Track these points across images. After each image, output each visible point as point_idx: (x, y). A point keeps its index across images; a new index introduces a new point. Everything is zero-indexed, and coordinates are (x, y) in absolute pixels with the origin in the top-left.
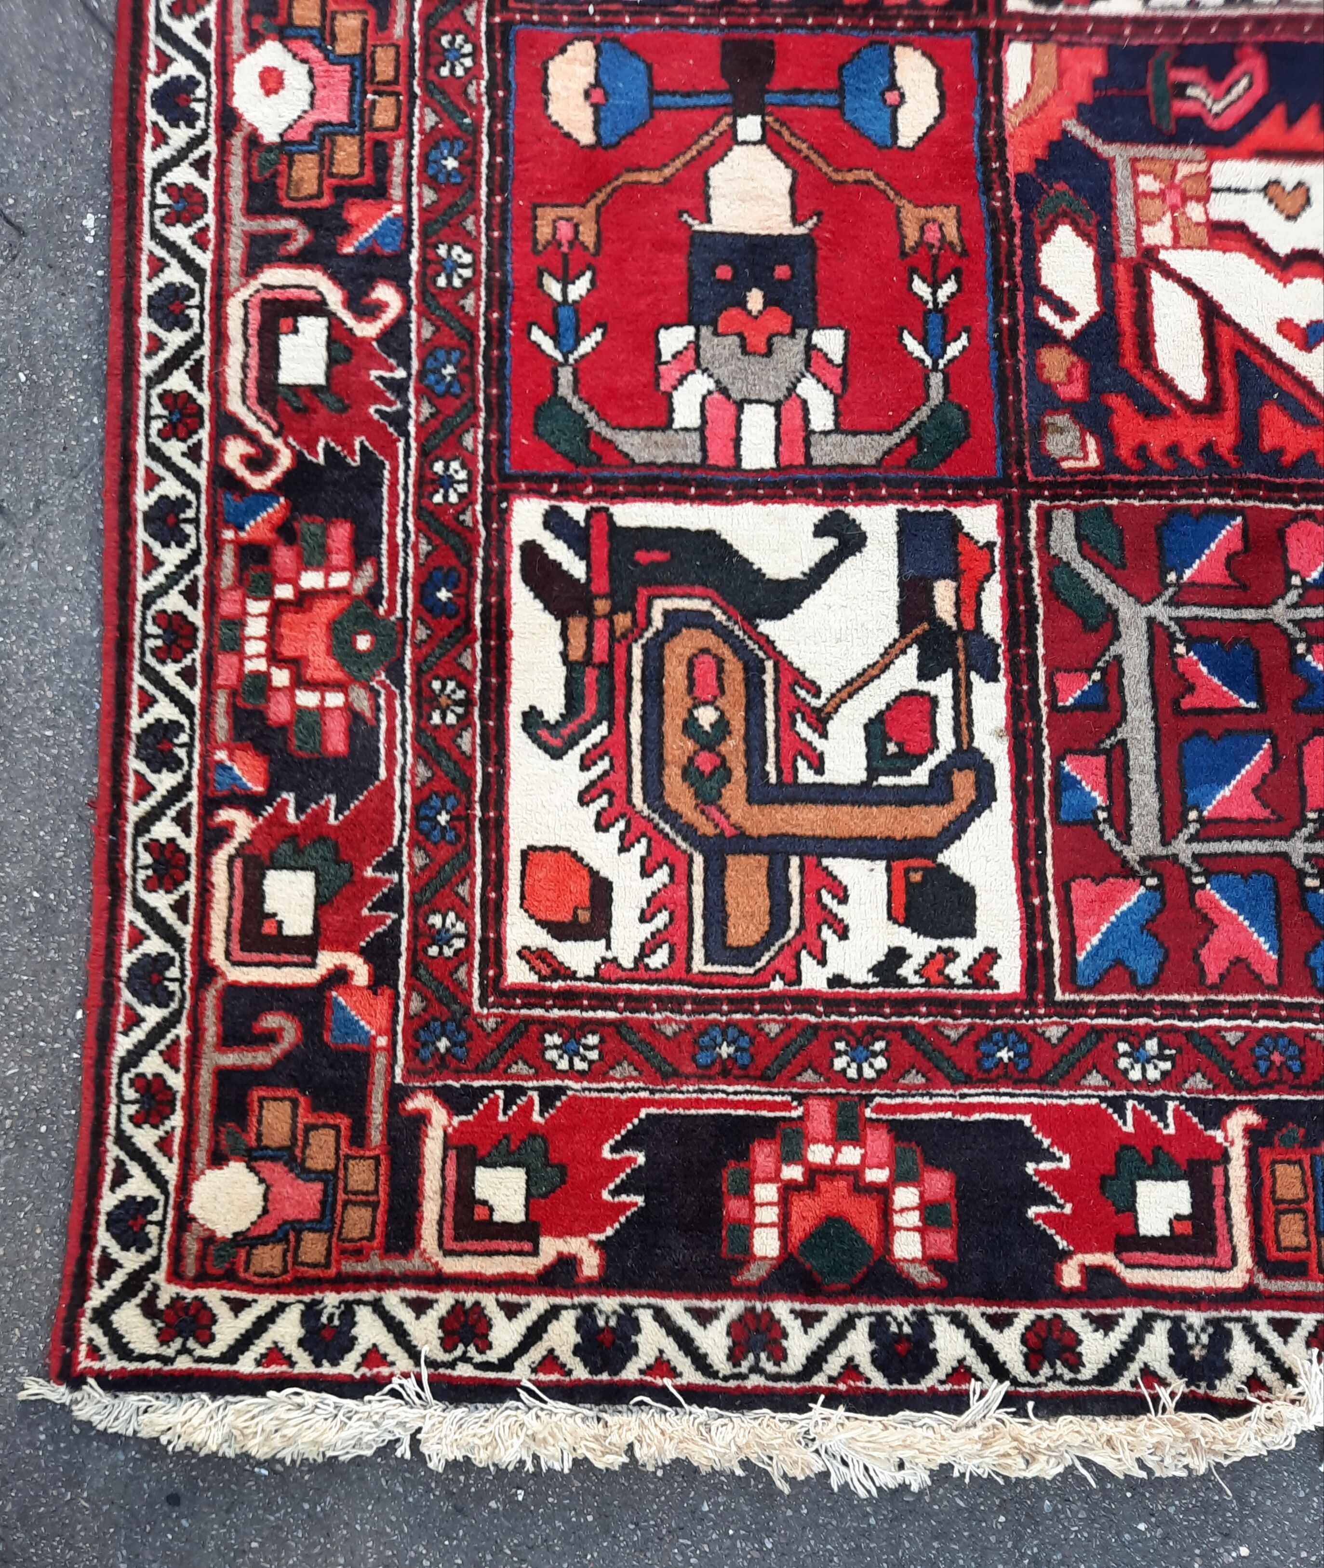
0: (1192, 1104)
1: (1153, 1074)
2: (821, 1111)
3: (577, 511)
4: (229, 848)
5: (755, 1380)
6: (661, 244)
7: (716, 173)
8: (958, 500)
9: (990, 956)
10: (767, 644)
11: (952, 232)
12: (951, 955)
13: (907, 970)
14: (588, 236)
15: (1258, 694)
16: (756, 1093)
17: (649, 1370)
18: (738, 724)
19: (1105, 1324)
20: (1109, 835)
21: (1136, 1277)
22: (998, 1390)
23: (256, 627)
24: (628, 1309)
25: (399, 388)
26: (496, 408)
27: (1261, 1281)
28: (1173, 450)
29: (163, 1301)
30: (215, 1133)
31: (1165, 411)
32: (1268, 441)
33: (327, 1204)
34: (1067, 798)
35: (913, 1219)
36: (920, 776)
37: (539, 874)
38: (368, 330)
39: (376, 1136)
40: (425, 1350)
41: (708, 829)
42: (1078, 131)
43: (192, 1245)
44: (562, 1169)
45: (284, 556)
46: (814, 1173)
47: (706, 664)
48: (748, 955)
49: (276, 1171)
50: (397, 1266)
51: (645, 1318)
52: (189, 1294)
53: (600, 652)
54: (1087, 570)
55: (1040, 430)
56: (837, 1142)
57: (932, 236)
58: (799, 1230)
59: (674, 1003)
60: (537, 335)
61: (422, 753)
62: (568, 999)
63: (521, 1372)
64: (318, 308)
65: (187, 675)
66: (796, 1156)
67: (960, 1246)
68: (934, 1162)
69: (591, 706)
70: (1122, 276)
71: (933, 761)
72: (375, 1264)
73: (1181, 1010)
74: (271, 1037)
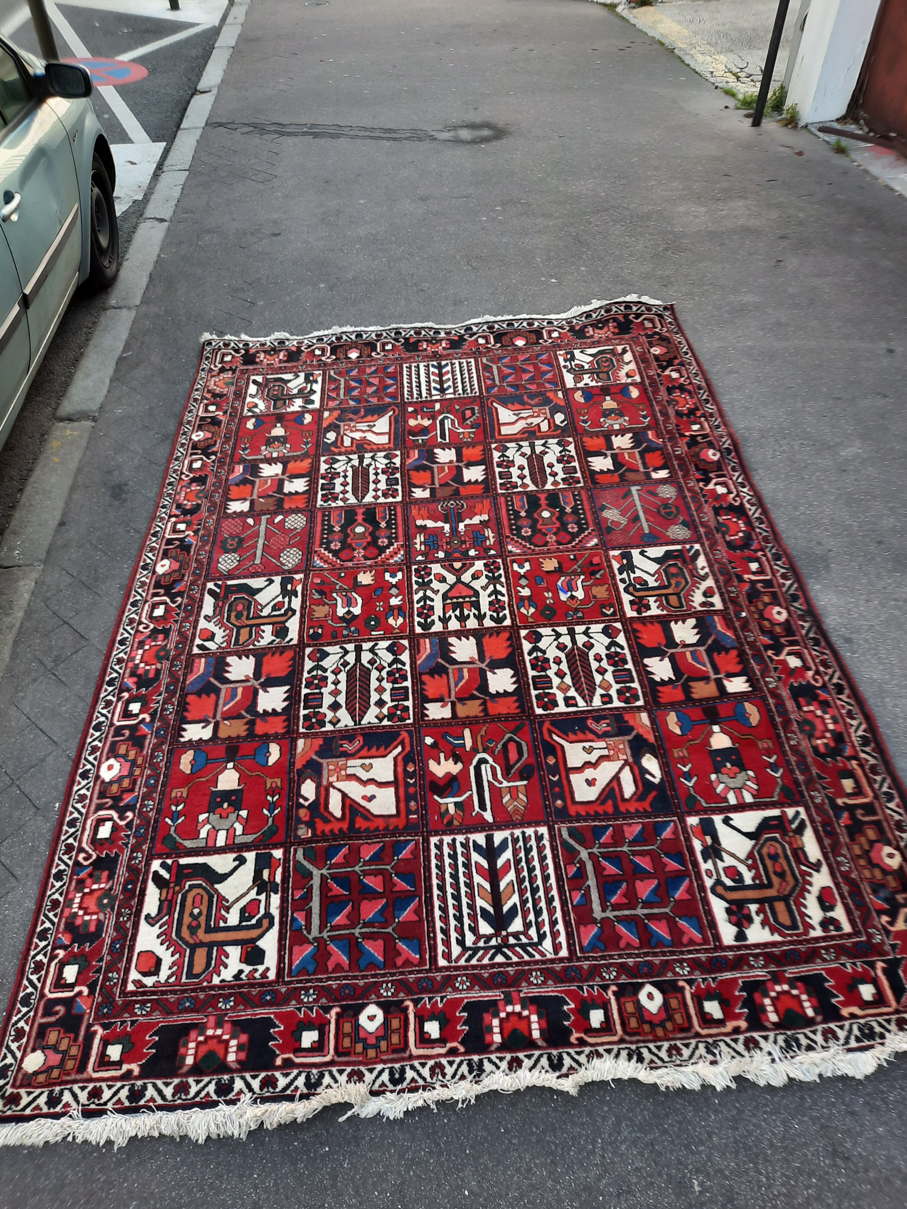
0: (321, 1007)
1: (311, 999)
2: (212, 1020)
3: (169, 861)
4: (56, 961)
5: (179, 1101)
6: (203, 795)
7: (220, 777)
8: (273, 849)
9: (268, 969)
10: (216, 891)
11: (279, 784)
12: (256, 970)
13: (243, 976)
14: (185, 795)
15: (349, 890)
16: (193, 1016)
17: (148, 1101)
18: (205, 912)
19: (286, 1075)
20: (305, 932)
21: (298, 1060)
22: (249, 1095)
23: (77, 900)
24: (145, 1084)
25: (128, 836)
26: (152, 839)
27: (336, 1058)
28: (332, 831)
29: (8, 1093)
30: (35, 1042)
31: (330, 821)
32: (357, 826)
33: (62, 1060)
34: (294, 924)
35: (235, 1049)
36: (254, 921)
37: (142, 958)
38: (122, 823)
39: (81, 1039)
40: (81, 1101)
41: (191, 941)
42: (314, 757)
43: (20, 1076)
44: (133, 1044)
45: (89, 881)
46: (208, 1038)
47: (199, 897)
48: (197, 976)
49: (49, 1052)
50: (79, 1077)
51: (150, 1086)
52: (15, 1091)
53: (169, 897)
54: (305, 863)
55: (297, 829)
56: (215, 1028)
57: (274, 785)
58: (201, 1054)
59: (174, 992)
60: (167, 820)
61: (115, 929)
62: (144, 993)
63: (110, 1106)
64: (111, 819)
65: (55, 915)
66: (202, 1033)
67: (247, 1056)
68: (243, 1032)
69: (164, 911)
70: (322, 790)
71: (257, 917)
72: (73, 1077)
73: (320, 980)
74: (57, 1013)
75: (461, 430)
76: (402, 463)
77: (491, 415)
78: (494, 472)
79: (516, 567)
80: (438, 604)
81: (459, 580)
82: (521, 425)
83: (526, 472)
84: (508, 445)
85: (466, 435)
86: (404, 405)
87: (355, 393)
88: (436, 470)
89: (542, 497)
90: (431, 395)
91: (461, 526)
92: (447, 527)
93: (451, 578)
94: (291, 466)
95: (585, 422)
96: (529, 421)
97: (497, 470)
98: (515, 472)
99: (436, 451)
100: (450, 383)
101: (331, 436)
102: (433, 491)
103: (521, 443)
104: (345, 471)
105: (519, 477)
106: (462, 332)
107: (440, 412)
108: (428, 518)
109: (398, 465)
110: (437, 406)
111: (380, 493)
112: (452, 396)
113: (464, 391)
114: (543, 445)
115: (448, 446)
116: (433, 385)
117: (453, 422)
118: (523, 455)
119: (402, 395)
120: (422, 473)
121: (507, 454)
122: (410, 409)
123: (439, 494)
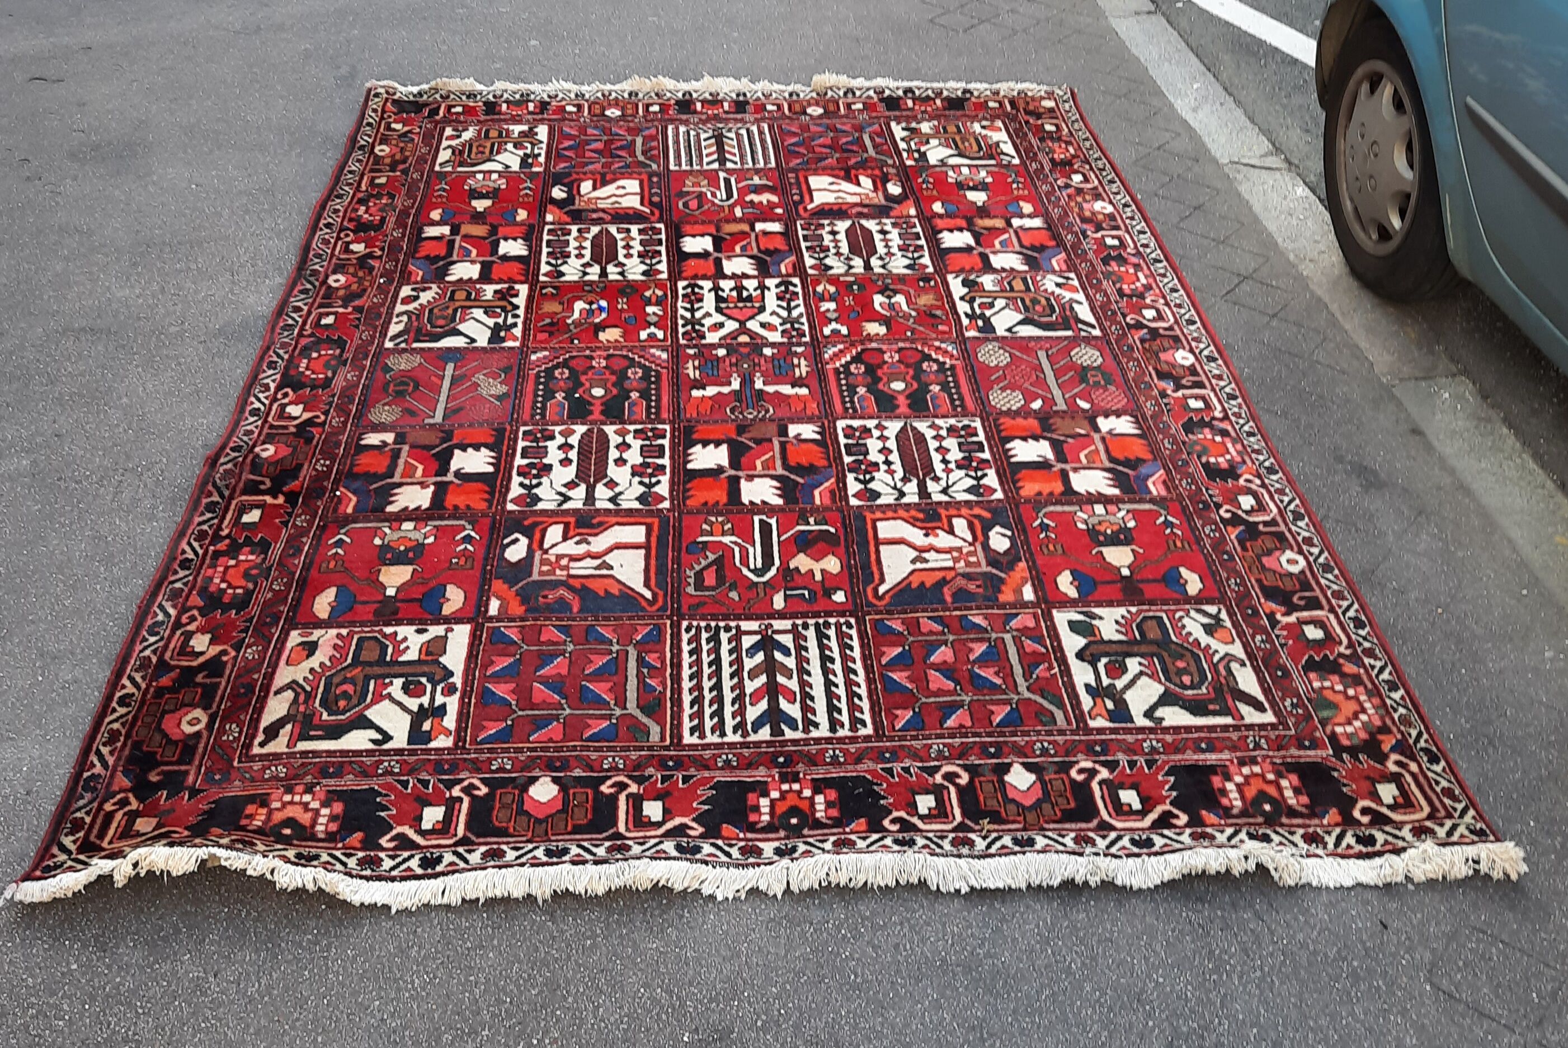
75: (727, 540)
76: (842, 480)
77: (661, 570)
78: (672, 458)
79: (660, 334)
80: (771, 300)
81: (742, 323)
82: (600, 543)
83: (613, 454)
84: (636, 505)
85: (717, 528)
86: (856, 608)
87: (979, 649)
88: (778, 463)
89: (596, 415)
90: (794, 630)
91: (736, 385)
92: (759, 384)
93: (753, 325)
94: (1058, 487)
95: (468, 539)
96: (582, 549)
97: (666, 461)
98: (634, 457)
99: (780, 501)
100: (749, 664)
101: (999, 541)
102: (783, 432)
103: (610, 506)
104: (948, 471)
105: (629, 446)
106: (707, 849)
107: (771, 587)
108: (789, 397)
109: (850, 477)
110: (779, 602)
111: (876, 433)
112: (746, 625)
113: (715, 639)
114: (567, 499)
115: (755, 508)
116: (791, 662)
117: (745, 560)
118: (612, 484)
119: (862, 635)
120: (804, 462)
121: (642, 489)
122: (839, 597)
123: (773, 429)
